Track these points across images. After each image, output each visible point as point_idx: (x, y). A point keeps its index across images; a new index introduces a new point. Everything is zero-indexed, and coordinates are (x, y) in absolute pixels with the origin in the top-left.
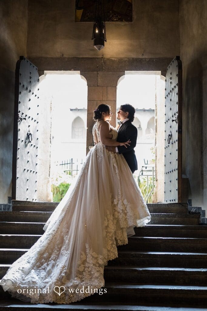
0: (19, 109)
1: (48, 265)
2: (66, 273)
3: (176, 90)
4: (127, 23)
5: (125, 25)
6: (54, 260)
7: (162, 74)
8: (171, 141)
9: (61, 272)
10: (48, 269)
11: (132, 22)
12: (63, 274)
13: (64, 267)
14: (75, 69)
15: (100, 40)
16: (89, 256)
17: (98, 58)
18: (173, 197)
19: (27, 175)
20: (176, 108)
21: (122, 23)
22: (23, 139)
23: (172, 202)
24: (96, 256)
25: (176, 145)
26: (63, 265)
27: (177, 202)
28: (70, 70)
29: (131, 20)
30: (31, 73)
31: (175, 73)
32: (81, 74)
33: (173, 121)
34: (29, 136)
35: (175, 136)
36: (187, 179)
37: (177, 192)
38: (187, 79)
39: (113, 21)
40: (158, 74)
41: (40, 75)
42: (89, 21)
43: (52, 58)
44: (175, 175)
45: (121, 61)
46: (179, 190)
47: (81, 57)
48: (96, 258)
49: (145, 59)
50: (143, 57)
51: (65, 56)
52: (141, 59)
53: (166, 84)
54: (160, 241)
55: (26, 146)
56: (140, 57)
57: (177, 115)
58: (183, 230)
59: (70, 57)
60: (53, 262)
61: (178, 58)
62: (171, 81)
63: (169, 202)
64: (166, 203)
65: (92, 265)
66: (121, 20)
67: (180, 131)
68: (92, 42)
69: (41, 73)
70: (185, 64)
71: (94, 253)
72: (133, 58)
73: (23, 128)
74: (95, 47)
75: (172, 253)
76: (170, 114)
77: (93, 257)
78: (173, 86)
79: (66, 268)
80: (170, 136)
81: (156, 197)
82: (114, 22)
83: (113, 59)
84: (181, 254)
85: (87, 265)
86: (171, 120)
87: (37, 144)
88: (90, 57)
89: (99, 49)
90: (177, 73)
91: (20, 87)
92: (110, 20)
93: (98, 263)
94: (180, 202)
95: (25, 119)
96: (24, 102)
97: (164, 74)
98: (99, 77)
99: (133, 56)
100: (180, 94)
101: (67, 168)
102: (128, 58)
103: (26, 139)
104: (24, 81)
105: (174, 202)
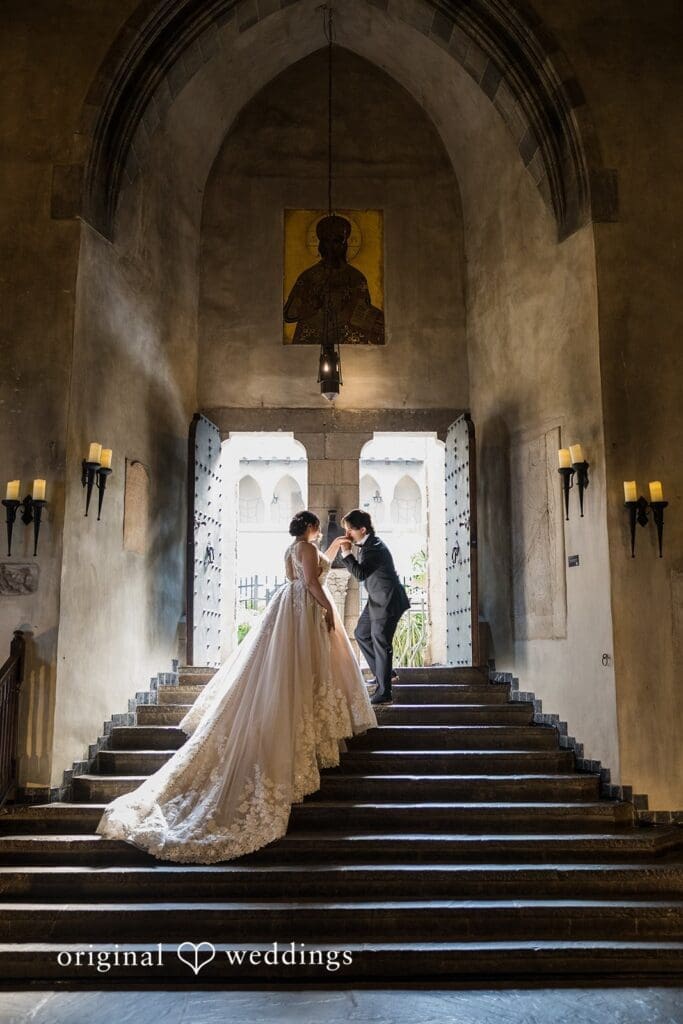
0: (196, 508)
1: (184, 797)
2: (214, 814)
3: (466, 471)
4: (375, 347)
5: (372, 350)
6: (197, 791)
7: (439, 438)
8: (458, 558)
9: (206, 814)
10: (184, 805)
11: (385, 346)
12: (209, 816)
13: (211, 804)
14: (285, 430)
15: (331, 384)
16: (259, 785)
17: (324, 409)
18: (464, 656)
19: (208, 621)
20: (466, 504)
21: (367, 348)
22: (201, 559)
23: (461, 665)
24: (271, 785)
25: (467, 567)
26: (211, 801)
27: (470, 664)
28: (276, 431)
29: (382, 342)
30: (210, 440)
31: (464, 442)
32: (295, 438)
33: (461, 525)
34: (209, 551)
35: (466, 552)
36: (487, 623)
37: (470, 648)
38: (484, 448)
39: (350, 343)
40: (432, 436)
41: (222, 440)
42: (308, 343)
43: (242, 409)
44: (467, 618)
45: (365, 414)
46: (473, 644)
47: (295, 406)
48: (271, 789)
49: (409, 410)
50: (406, 407)
51: (265, 405)
52: (402, 411)
53: (447, 456)
54: (445, 732)
55: (205, 570)
56: (400, 406)
57: (468, 515)
58: (482, 714)
59: (276, 407)
60: (194, 793)
61: (468, 418)
62: (457, 453)
63: (455, 665)
64: (450, 666)
65: (262, 802)
66: (364, 341)
67: (473, 544)
68: (318, 387)
69: (224, 436)
70: (479, 421)
71: (268, 779)
72: (387, 410)
73: (201, 538)
74: (323, 395)
75: (465, 752)
76: (456, 512)
77: (266, 787)
78: (460, 463)
79: (216, 805)
80: (457, 550)
81: (430, 655)
82: (353, 346)
83: (352, 410)
84: (481, 752)
85: (254, 802)
86: (456, 523)
87: (219, 564)
88: (311, 407)
89: (331, 399)
90: (467, 444)
91: (197, 467)
92: (345, 341)
93: (274, 798)
94: (476, 665)
95: (204, 523)
96: (202, 494)
97: (442, 437)
98: (328, 443)
99: (388, 405)
100: (473, 479)
101: (246, 595)
102: (379, 410)
103: (206, 558)
104: (201, 457)
105: (465, 665)
